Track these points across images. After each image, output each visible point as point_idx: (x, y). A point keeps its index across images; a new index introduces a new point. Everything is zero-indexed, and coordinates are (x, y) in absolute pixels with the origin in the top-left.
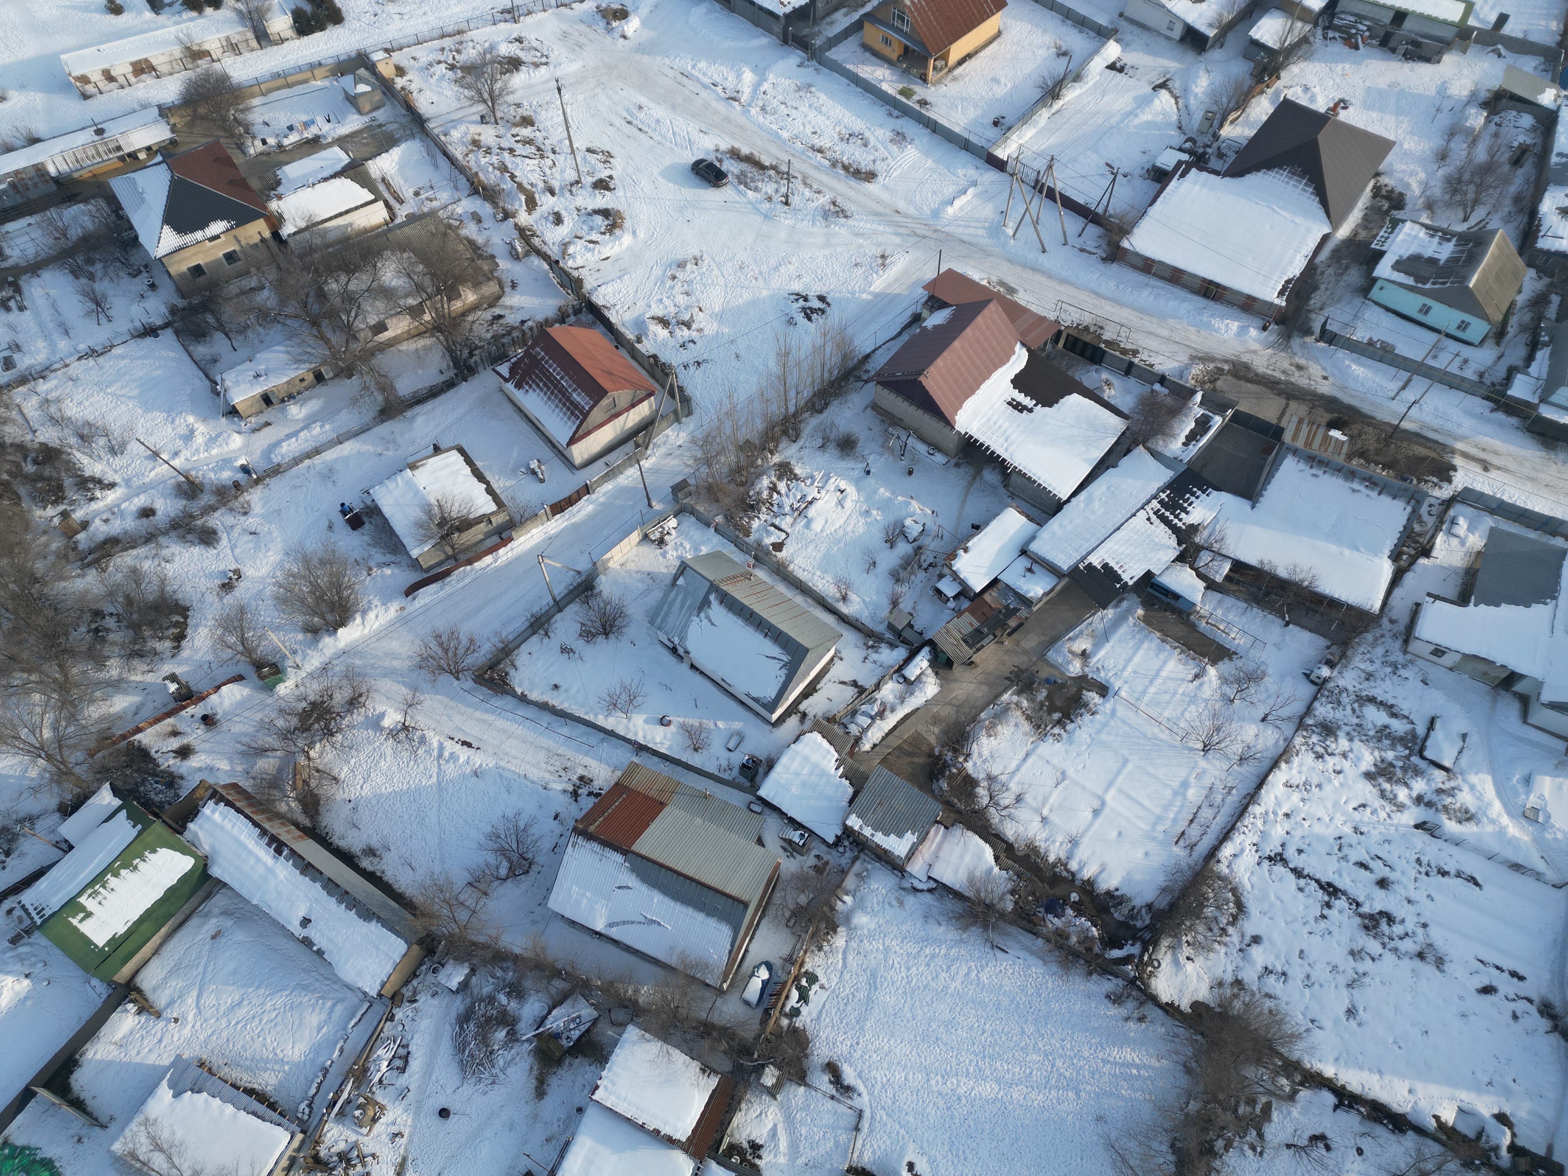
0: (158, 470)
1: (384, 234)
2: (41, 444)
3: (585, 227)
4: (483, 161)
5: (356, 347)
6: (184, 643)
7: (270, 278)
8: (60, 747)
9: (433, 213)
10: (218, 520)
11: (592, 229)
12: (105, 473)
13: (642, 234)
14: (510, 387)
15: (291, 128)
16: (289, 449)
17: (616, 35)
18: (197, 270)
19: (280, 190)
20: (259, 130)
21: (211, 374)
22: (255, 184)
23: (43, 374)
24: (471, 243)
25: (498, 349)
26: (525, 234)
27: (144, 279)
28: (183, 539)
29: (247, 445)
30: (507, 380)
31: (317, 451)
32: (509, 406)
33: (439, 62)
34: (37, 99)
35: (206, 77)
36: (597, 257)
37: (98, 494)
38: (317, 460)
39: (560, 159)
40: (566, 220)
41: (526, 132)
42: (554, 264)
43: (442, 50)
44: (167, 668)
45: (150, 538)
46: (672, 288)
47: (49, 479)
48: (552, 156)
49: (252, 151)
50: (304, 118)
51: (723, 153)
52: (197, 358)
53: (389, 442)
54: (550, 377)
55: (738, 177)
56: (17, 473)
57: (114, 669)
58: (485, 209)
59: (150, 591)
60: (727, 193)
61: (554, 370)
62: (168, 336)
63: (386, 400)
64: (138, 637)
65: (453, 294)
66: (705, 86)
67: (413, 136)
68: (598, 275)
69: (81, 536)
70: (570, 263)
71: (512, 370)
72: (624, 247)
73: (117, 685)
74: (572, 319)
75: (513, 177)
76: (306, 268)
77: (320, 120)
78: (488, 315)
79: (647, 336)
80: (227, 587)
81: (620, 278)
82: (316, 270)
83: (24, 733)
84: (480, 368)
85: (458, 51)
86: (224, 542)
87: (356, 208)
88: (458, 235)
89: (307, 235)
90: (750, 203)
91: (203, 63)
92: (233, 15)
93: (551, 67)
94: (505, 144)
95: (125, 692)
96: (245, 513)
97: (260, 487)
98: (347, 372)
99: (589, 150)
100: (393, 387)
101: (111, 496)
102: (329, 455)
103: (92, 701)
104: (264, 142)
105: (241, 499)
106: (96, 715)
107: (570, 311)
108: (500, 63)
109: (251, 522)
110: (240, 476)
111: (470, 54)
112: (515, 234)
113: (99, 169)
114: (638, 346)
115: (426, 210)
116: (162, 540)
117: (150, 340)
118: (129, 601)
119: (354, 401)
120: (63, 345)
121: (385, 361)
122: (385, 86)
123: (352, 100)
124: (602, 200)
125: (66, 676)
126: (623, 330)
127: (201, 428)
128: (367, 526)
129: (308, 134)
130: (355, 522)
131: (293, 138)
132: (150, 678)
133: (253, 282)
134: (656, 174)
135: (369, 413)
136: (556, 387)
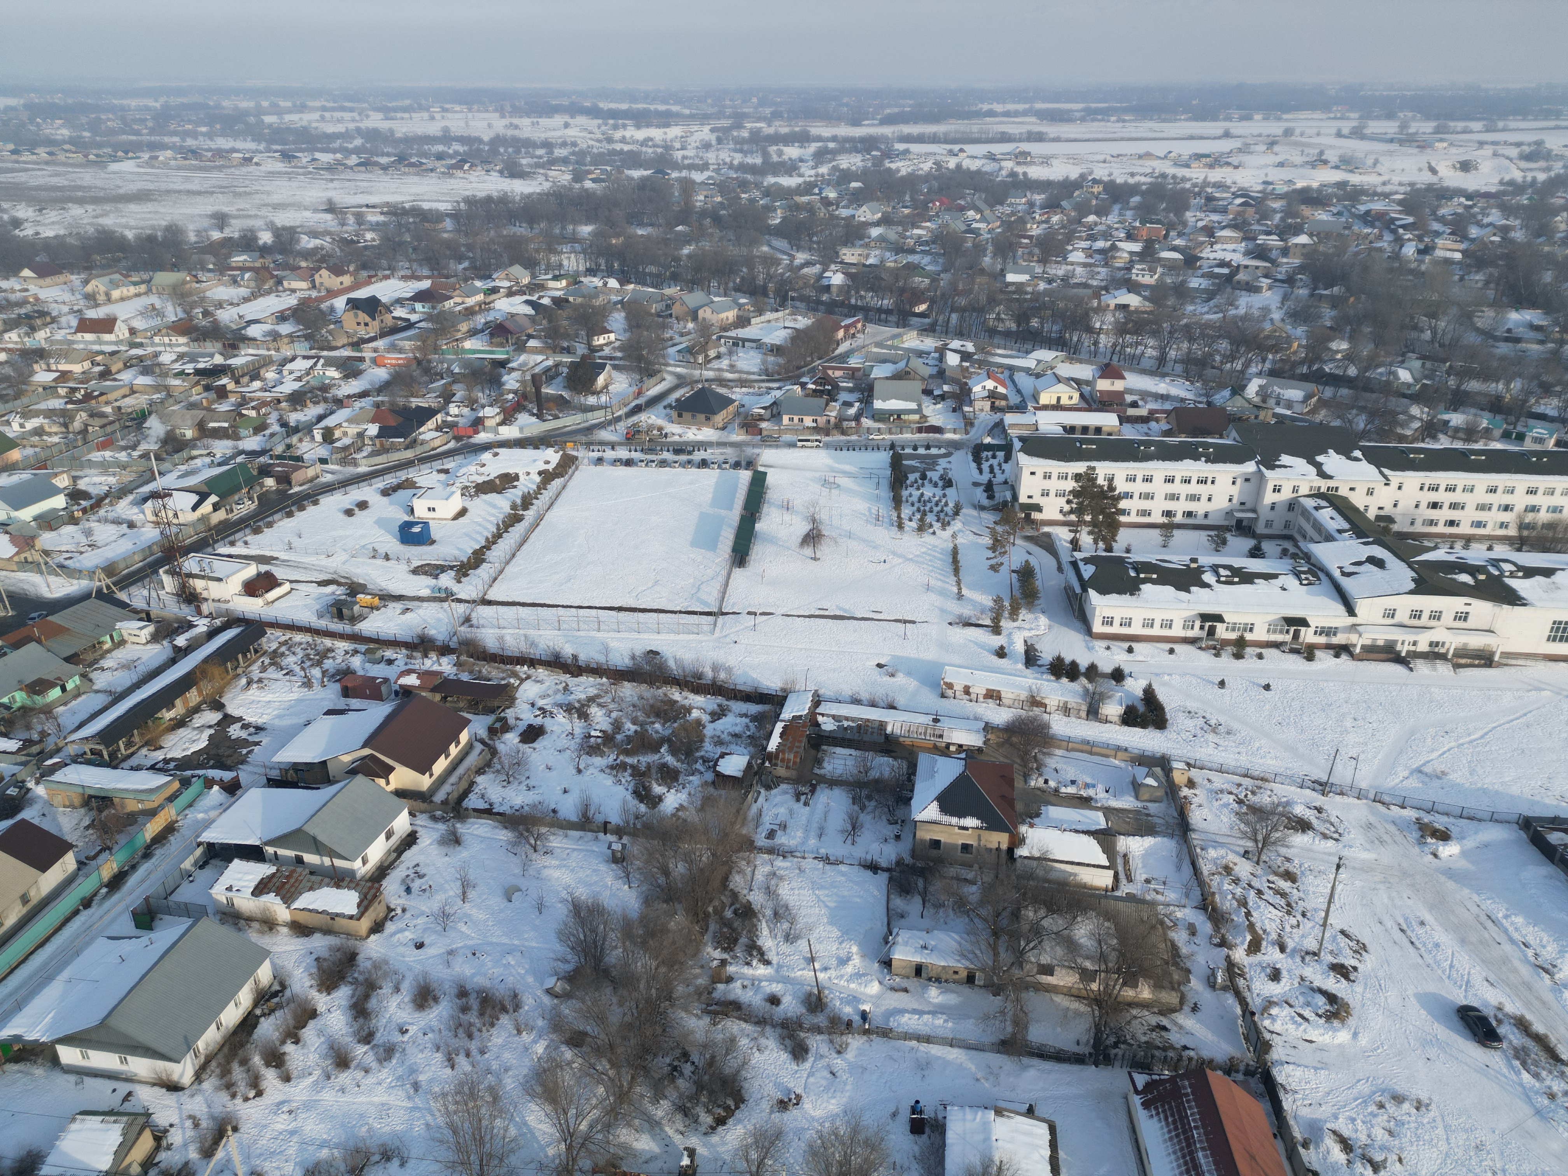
0: (805, 972)
1: (1100, 897)
2: (748, 902)
3: (1301, 999)
4: (1226, 887)
5: (1017, 973)
6: (720, 1129)
7: (985, 879)
8: (583, 1145)
9: (1153, 904)
10: (817, 1043)
11: (1308, 1004)
12: (770, 949)
13: (1363, 1041)
14: (1137, 1100)
15: (1073, 782)
16: (908, 1022)
17: (1426, 849)
18: (936, 844)
19: (1036, 820)
20: (1048, 773)
21: (893, 923)
22: (1019, 806)
23: (785, 854)
24: (1174, 948)
25: (1145, 1057)
26: (1232, 969)
27: (895, 829)
28: (782, 1038)
29: (879, 997)
30: (1137, 1092)
31: (928, 1039)
32: (1124, 1118)
33: (1231, 793)
34: (912, 684)
35: (1034, 720)
36: (1299, 1033)
37: (754, 963)
38: (923, 1047)
39: (1307, 925)
40: (1283, 981)
41: (1285, 885)
42: (1248, 1013)
43: (1239, 785)
44: (694, 1141)
45: (761, 1021)
46: (1375, 1116)
47: (734, 930)
48: (1300, 918)
49: (1033, 783)
50: (1089, 780)
51: (1507, 1015)
52: (891, 906)
53: (992, 1073)
54: (1183, 1118)
55: (1515, 1049)
56: (719, 912)
57: (661, 1110)
58: (1205, 927)
59: (730, 1065)
60: (1493, 1058)
61: (1192, 1113)
62: (882, 878)
63: (1014, 1034)
64: (694, 1098)
65: (1131, 981)
66: (1512, 941)
67: (1172, 836)
68: (1292, 1051)
69: (721, 987)
70: (1267, 1023)
71: (1148, 1086)
72: (1336, 1041)
73: (653, 1125)
74: (1240, 1077)
75: (1248, 914)
76: (1017, 888)
77: (1100, 788)
78: (1154, 1020)
79: (1317, 1147)
80: (783, 1105)
81: (1316, 1069)
82: (1025, 894)
83: (573, 1112)
84: (1117, 1064)
85: (1253, 793)
86: (807, 1065)
87: (1088, 865)
88: (1165, 934)
89: (1035, 863)
90: (1521, 1085)
91: (1037, 711)
92: (1081, 690)
93: (1340, 845)
94: (1256, 883)
95: (653, 1137)
96: (839, 1052)
97: (865, 1038)
98: (996, 989)
99: (1343, 932)
100: (1026, 1028)
101: (761, 970)
102: (936, 1050)
103: (629, 1125)
104: (1046, 782)
105: (844, 1038)
106: (622, 1139)
107: (1242, 1067)
108: (1289, 818)
109: (839, 1063)
110: (857, 1018)
111: (1264, 799)
112: (1223, 964)
113: (918, 743)
114: (1301, 1150)
115: (1148, 898)
116: (768, 1029)
117: (869, 873)
118: (712, 1062)
119: (986, 1018)
120: (812, 842)
121: (1033, 1001)
122: (1171, 789)
123: (1136, 787)
124: (1333, 984)
125: (630, 1088)
126: (1292, 1122)
127: (856, 960)
128: (925, 1137)
129: (1084, 793)
130: (917, 1126)
131: (1071, 790)
132: (677, 1139)
133: (970, 876)
134: (1410, 992)
135: (991, 1037)
136: (1185, 1132)
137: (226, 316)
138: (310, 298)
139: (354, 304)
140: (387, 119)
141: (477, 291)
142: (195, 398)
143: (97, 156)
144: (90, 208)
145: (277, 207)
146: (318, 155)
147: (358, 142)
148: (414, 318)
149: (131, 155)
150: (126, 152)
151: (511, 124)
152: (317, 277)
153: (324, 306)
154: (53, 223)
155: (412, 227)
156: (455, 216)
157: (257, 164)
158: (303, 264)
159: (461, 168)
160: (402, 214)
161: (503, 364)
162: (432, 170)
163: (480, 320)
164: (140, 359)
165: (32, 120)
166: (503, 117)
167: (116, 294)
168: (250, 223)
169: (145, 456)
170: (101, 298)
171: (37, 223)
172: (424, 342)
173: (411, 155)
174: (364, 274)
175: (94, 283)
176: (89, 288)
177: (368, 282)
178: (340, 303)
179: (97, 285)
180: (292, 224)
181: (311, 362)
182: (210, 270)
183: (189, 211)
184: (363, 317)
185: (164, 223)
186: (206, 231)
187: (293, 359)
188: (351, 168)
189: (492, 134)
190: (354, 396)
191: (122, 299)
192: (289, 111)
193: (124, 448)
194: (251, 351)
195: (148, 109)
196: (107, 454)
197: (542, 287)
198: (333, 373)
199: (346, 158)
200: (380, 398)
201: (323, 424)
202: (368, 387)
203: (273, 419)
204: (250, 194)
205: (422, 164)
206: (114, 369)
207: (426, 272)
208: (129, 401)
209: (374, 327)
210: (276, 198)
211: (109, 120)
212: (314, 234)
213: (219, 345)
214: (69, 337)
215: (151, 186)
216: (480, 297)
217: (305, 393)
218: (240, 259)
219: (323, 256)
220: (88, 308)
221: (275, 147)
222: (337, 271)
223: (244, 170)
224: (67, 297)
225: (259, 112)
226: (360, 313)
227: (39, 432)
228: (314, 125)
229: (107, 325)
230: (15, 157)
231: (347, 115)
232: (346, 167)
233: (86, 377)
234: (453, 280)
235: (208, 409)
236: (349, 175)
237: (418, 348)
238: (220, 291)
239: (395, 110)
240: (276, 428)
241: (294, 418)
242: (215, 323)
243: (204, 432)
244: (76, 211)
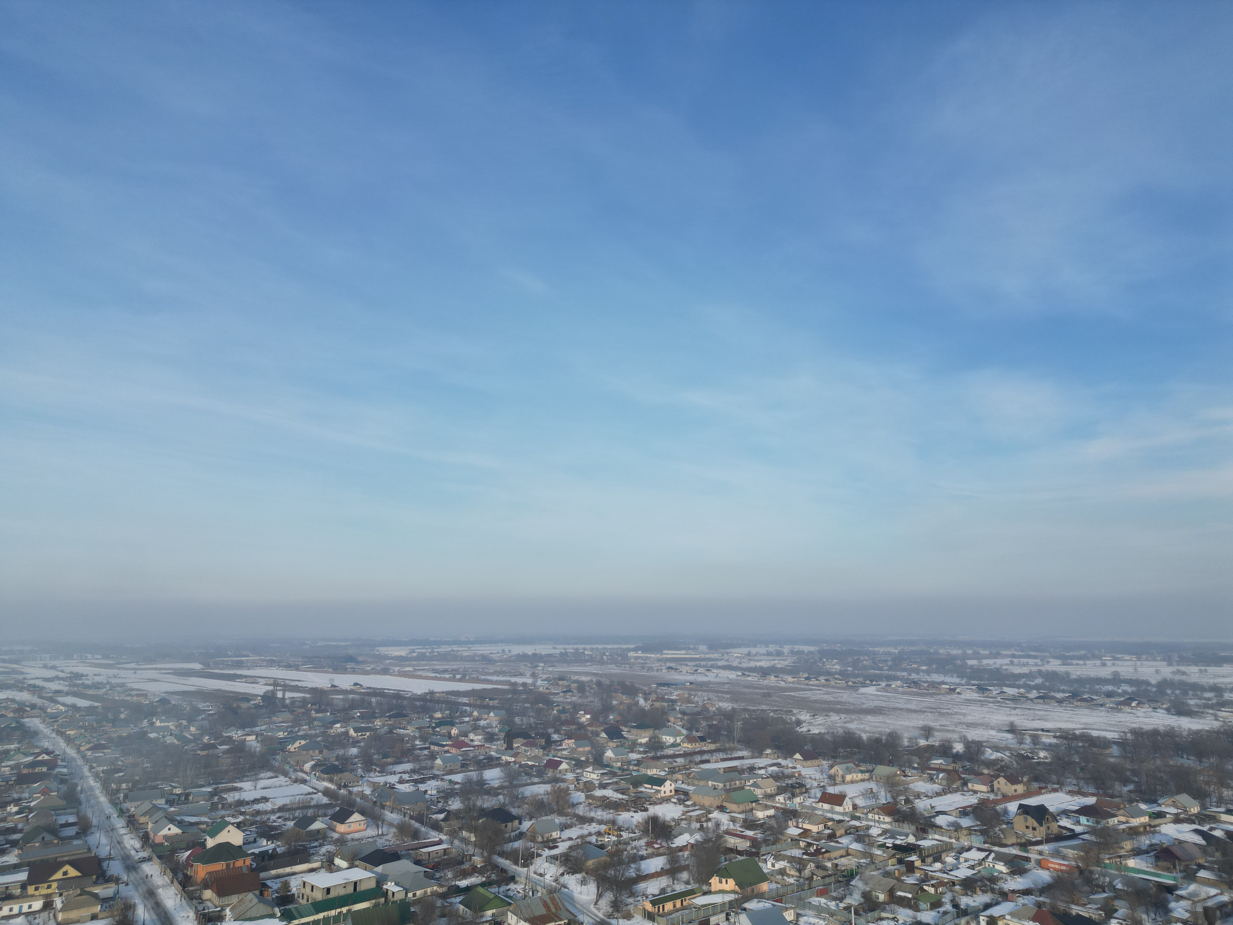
137: (921, 805)
138: (988, 800)
139: (1025, 810)
140: (1064, 665)
141: (1142, 813)
142: (890, 868)
143: (854, 683)
144: (843, 716)
145: (970, 725)
146: (1005, 689)
147: (1039, 681)
148: (1078, 829)
149: (874, 683)
150: (872, 681)
151: (1179, 671)
152: (995, 783)
153: (999, 808)
154: (819, 724)
155: (1081, 750)
156: (1122, 744)
157: (959, 693)
158: (986, 771)
159: (1129, 705)
160: (1072, 739)
161: (1170, 889)
162: (1102, 705)
163: (1145, 841)
164: (857, 829)
165: (821, 659)
166: (1170, 664)
167: (848, 778)
168: (949, 736)
169: (848, 909)
170: (839, 779)
171: (810, 724)
172: (1087, 853)
173: (1083, 693)
174: (1036, 785)
175: (836, 767)
176: (832, 771)
177: (1038, 792)
178: (1013, 807)
179: (838, 770)
180: (980, 739)
181: (984, 854)
182: (914, 768)
183: (906, 723)
184: (1031, 822)
185: (888, 731)
186: (916, 738)
187: (969, 849)
188: (1032, 700)
189: (1159, 678)
190: (1018, 891)
191: (852, 782)
192: (987, 657)
193: (835, 899)
194: (937, 837)
195: (889, 653)
196: (823, 900)
197: (1213, 819)
198: (1001, 867)
199: (1028, 692)
200: (1041, 899)
201: (989, 912)
202: (1032, 886)
203: (947, 899)
204: (951, 714)
205: (1093, 699)
206: (838, 834)
207: (1091, 790)
208: (843, 861)
209: (1041, 833)
210: (970, 719)
211: (865, 660)
212: (996, 749)
213: (913, 828)
214: (814, 805)
215: (883, 704)
216: (1145, 819)
217: (976, 881)
218: (937, 762)
219: (1002, 767)
220: (830, 785)
221: (973, 682)
222: (1013, 780)
223: (949, 697)
224: (818, 776)
225: (965, 657)
226: (1029, 818)
227: (782, 872)
228: (1004, 667)
229: (838, 800)
230: (807, 682)
231: (1031, 661)
232: (1028, 699)
233: (819, 837)
234: (1117, 800)
235: (898, 879)
236: (1029, 705)
237: (1081, 858)
238: (920, 785)
239: (1072, 658)
240: (948, 907)
241: (965, 901)
242: (913, 809)
243: (894, 900)
244: (834, 717)
